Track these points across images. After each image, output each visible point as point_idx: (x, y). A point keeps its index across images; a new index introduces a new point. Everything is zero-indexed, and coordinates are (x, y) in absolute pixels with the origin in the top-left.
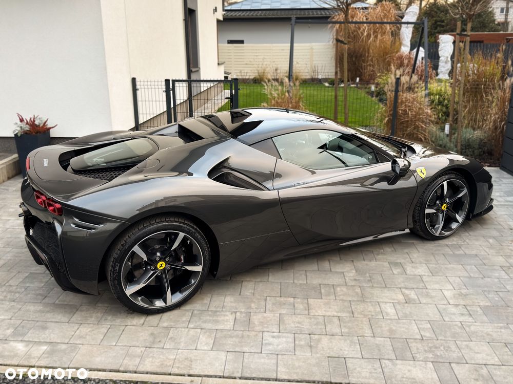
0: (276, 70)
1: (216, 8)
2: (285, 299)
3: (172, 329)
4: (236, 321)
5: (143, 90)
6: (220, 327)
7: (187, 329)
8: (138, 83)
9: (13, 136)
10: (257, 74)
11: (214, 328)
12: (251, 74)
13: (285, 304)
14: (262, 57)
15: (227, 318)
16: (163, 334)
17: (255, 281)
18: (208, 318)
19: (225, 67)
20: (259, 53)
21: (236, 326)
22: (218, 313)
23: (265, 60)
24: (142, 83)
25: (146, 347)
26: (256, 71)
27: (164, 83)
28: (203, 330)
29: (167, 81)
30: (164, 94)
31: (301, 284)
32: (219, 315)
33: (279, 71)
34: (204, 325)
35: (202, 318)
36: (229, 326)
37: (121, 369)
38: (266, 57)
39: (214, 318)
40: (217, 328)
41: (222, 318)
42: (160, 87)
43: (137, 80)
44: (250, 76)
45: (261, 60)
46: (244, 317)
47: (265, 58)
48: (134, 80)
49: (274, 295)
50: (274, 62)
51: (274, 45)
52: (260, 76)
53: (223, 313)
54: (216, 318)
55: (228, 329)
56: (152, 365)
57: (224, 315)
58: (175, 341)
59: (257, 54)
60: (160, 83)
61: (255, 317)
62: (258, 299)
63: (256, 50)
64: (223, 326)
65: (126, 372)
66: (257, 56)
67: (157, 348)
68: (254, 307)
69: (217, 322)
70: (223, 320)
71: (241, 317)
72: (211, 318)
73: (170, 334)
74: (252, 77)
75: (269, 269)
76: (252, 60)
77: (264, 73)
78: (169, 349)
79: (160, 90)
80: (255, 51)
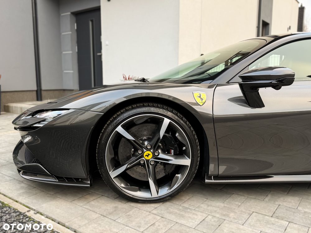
1: (290, 27)
2: (277, 220)
3: (136, 209)
4: (203, 222)
6: (183, 221)
7: (149, 213)
11: (174, 220)
13: (273, 224)
15: (195, 217)
16: (124, 210)
17: (248, 197)
18: (176, 211)
21: (199, 225)
22: (189, 210)
25: (102, 215)
28: (162, 218)
31: (305, 212)
32: (188, 212)
34: (167, 216)
35: (169, 209)
36: (191, 224)
37: (67, 224)
39: (181, 213)
40: (178, 221)
41: (190, 215)
46: (214, 221)
49: (264, 213)
53: (194, 212)
54: (184, 214)
55: (189, 226)
56: (93, 230)
57: (194, 214)
58: (130, 219)
61: (227, 225)
62: (242, 211)
64: (185, 222)
65: (69, 228)
67: (110, 219)
68: (232, 217)
69: (183, 216)
70: (190, 217)
71: (211, 220)
72: (178, 212)
73: (130, 212)
75: (271, 191)
78: (120, 223)
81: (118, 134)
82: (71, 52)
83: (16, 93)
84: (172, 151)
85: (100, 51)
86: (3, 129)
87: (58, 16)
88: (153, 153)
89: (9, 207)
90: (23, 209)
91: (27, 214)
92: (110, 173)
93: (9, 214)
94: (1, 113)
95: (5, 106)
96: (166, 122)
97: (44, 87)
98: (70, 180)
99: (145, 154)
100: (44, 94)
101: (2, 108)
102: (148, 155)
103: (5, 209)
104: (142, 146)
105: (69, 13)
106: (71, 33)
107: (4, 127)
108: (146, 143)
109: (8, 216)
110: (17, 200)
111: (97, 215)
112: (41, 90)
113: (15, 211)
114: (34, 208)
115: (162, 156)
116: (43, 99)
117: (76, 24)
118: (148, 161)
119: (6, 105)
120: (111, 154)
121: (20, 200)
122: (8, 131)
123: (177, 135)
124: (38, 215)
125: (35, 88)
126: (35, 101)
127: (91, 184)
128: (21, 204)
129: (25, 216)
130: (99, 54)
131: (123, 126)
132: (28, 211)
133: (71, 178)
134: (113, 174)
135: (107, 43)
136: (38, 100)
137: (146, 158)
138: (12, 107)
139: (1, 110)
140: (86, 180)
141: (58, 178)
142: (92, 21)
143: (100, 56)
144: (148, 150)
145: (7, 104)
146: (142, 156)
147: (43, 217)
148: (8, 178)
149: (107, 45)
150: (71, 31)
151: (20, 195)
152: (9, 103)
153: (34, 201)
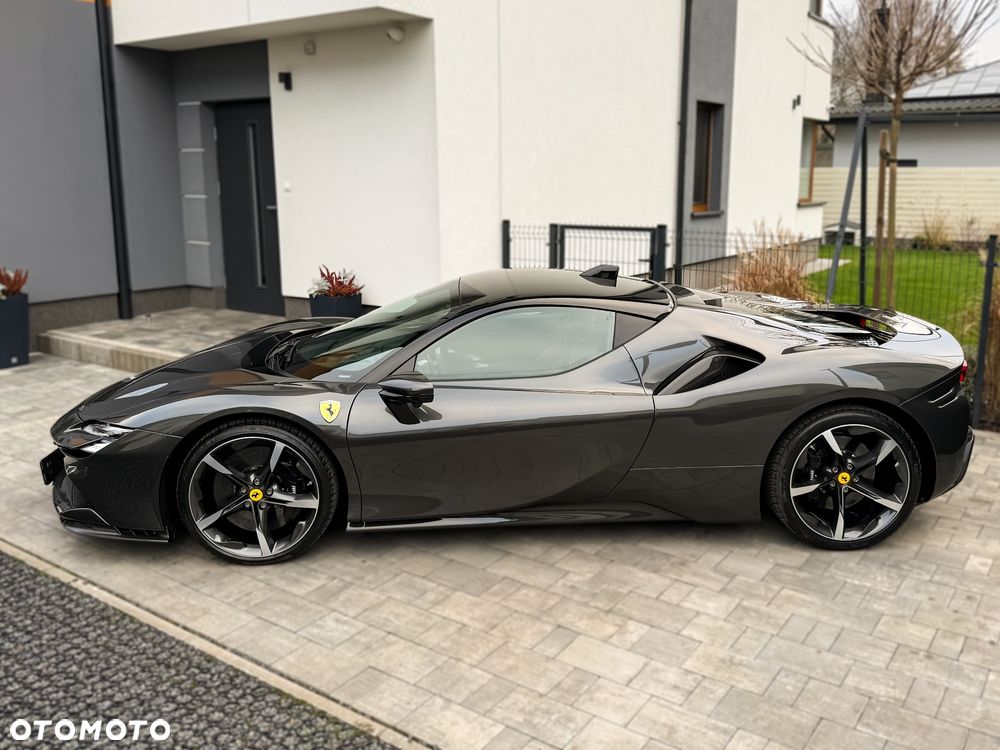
0: (972, 222)
1: (799, 98)
5: (517, 241)
8: (511, 229)
9: (308, 297)
10: (922, 231)
12: (910, 230)
14: (936, 194)
19: (825, 213)
20: (933, 185)
23: (942, 201)
24: (517, 230)
26: (922, 224)
27: (547, 231)
29: (553, 227)
30: (548, 249)
33: (975, 226)
38: (943, 194)
42: (542, 236)
43: (512, 224)
44: (907, 233)
45: (934, 201)
47: (941, 197)
48: (506, 224)
50: (964, 205)
51: (970, 169)
52: (927, 233)
59: (925, 188)
60: (542, 231)
63: (928, 179)
66: (924, 192)
74: (910, 236)
76: (913, 200)
77: (940, 228)
79: (542, 242)
80: (925, 182)
81: (207, 467)
82: (204, 197)
83: (67, 304)
84: (294, 488)
85: (274, 202)
86: (35, 409)
87: (172, 106)
88: (265, 493)
89: (47, 576)
90: (66, 578)
91: (74, 585)
92: (197, 523)
93: (46, 585)
94: (31, 354)
95: (39, 338)
96: (279, 446)
97: (136, 284)
98: (140, 534)
99: (251, 493)
100: (136, 300)
101: (32, 341)
102: (256, 495)
103: (39, 579)
104: (246, 483)
105: (198, 103)
106: (202, 150)
107: (37, 405)
108: (252, 477)
109: (43, 589)
110: (59, 564)
111: (176, 584)
112: (129, 291)
113: (55, 581)
114: (84, 575)
115: (277, 495)
116: (134, 313)
117: (215, 129)
118: (255, 503)
119: (43, 335)
120: (197, 495)
121: (64, 563)
122: (48, 416)
123: (298, 464)
124: (89, 586)
125: (115, 289)
126: (115, 319)
127: (170, 540)
128: (64, 570)
129: (69, 587)
130: (270, 207)
131: (213, 455)
132: (75, 581)
133: (141, 531)
134: (202, 524)
135: (287, 185)
136: (121, 316)
137: (254, 499)
138: (58, 340)
139: (31, 348)
140: (164, 532)
141: (121, 530)
142: (253, 126)
143: (274, 213)
144: (255, 487)
145: (44, 331)
146: (247, 497)
147: (95, 589)
148: (45, 528)
149: (287, 190)
150: (203, 147)
151: (63, 556)
152: (49, 329)
153: (86, 565)
